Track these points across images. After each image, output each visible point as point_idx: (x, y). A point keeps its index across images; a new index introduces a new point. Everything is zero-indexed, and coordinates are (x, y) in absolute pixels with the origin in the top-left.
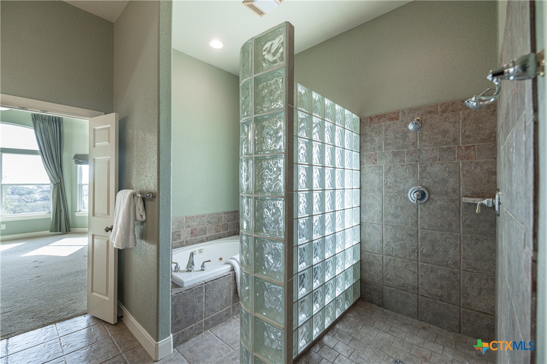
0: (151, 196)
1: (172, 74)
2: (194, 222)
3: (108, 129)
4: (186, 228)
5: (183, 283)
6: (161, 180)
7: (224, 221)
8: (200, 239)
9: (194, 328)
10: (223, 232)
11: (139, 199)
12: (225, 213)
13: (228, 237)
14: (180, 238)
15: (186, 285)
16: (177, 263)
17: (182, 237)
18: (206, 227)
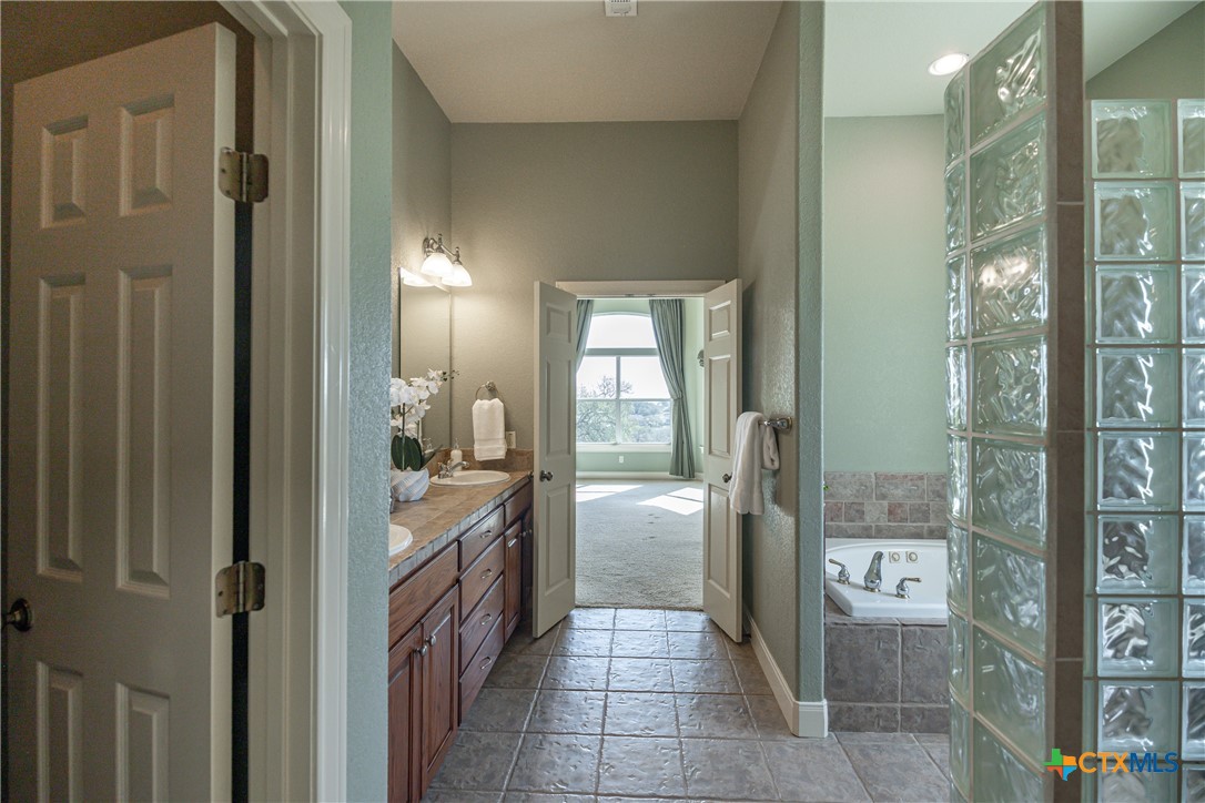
0: (785, 424)
1: (823, 185)
2: (897, 488)
3: (728, 307)
4: (877, 499)
5: (851, 608)
6: (801, 396)
8: (914, 530)
9: (875, 712)
11: (768, 429)
14: (862, 518)
15: (856, 614)
16: (843, 566)
17: (868, 518)
18: (928, 505)
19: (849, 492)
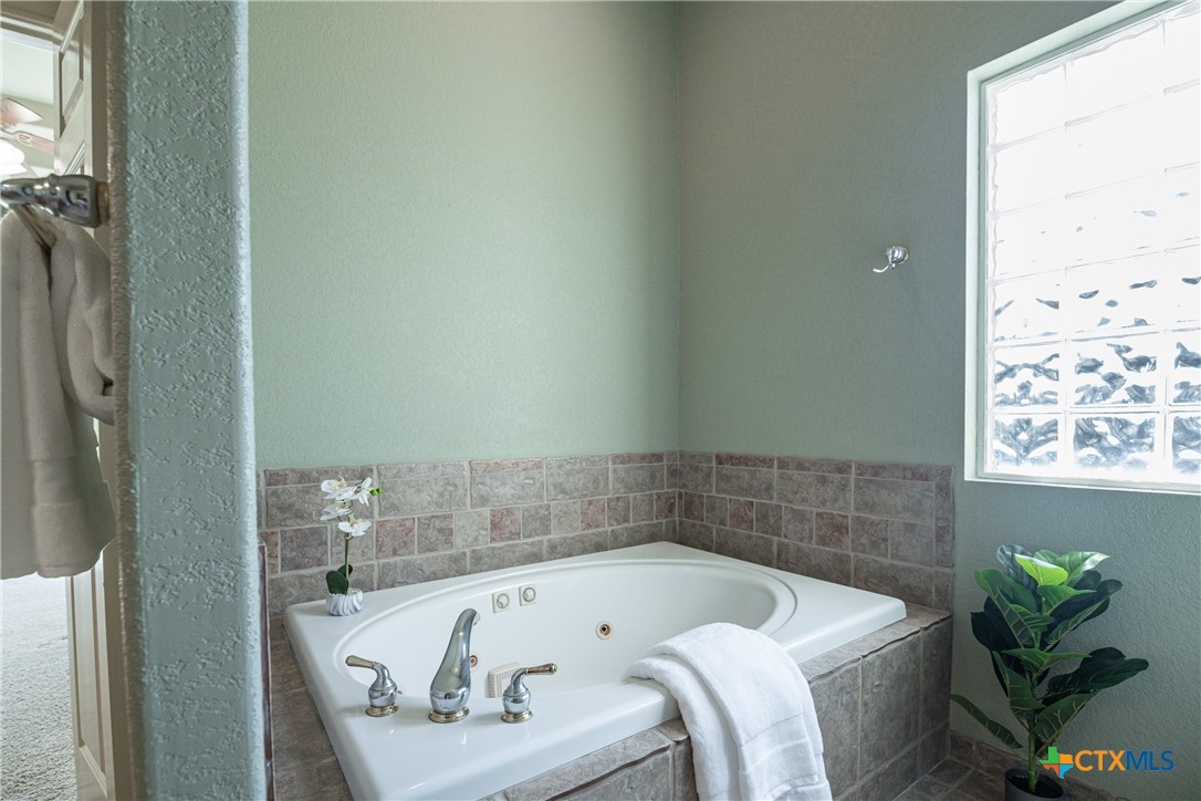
2: (504, 484)
4: (473, 506)
7: (613, 488)
8: (528, 549)
10: (610, 529)
12: (620, 459)
13: (630, 545)
14: (449, 542)
16: (381, 670)
17: (458, 540)
18: (548, 507)
19: (425, 497)
